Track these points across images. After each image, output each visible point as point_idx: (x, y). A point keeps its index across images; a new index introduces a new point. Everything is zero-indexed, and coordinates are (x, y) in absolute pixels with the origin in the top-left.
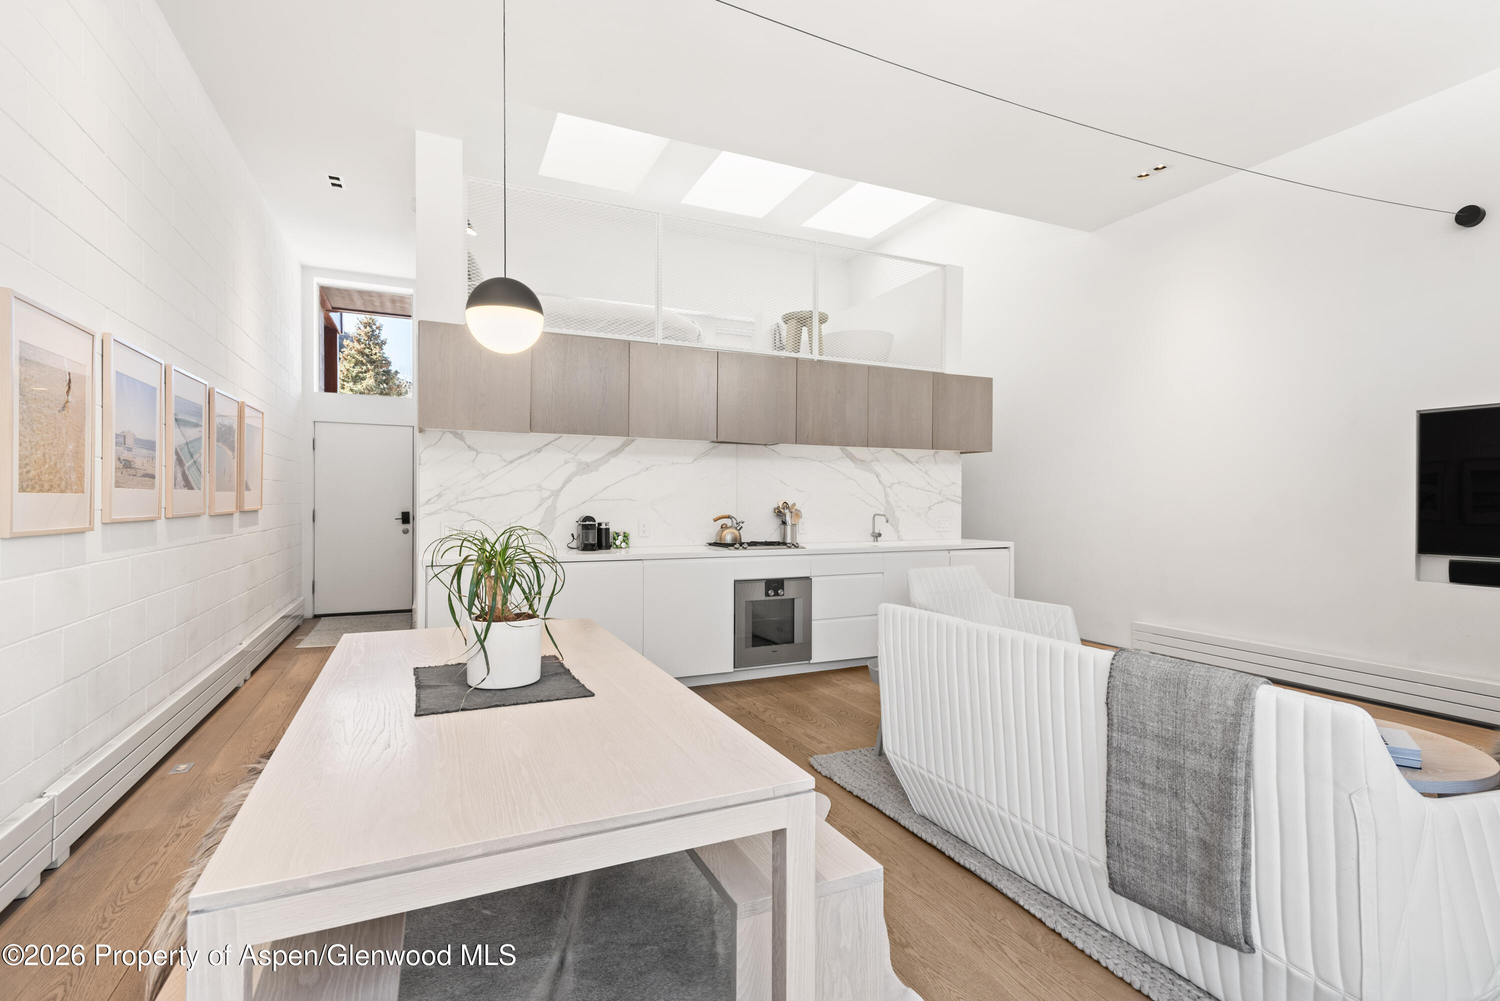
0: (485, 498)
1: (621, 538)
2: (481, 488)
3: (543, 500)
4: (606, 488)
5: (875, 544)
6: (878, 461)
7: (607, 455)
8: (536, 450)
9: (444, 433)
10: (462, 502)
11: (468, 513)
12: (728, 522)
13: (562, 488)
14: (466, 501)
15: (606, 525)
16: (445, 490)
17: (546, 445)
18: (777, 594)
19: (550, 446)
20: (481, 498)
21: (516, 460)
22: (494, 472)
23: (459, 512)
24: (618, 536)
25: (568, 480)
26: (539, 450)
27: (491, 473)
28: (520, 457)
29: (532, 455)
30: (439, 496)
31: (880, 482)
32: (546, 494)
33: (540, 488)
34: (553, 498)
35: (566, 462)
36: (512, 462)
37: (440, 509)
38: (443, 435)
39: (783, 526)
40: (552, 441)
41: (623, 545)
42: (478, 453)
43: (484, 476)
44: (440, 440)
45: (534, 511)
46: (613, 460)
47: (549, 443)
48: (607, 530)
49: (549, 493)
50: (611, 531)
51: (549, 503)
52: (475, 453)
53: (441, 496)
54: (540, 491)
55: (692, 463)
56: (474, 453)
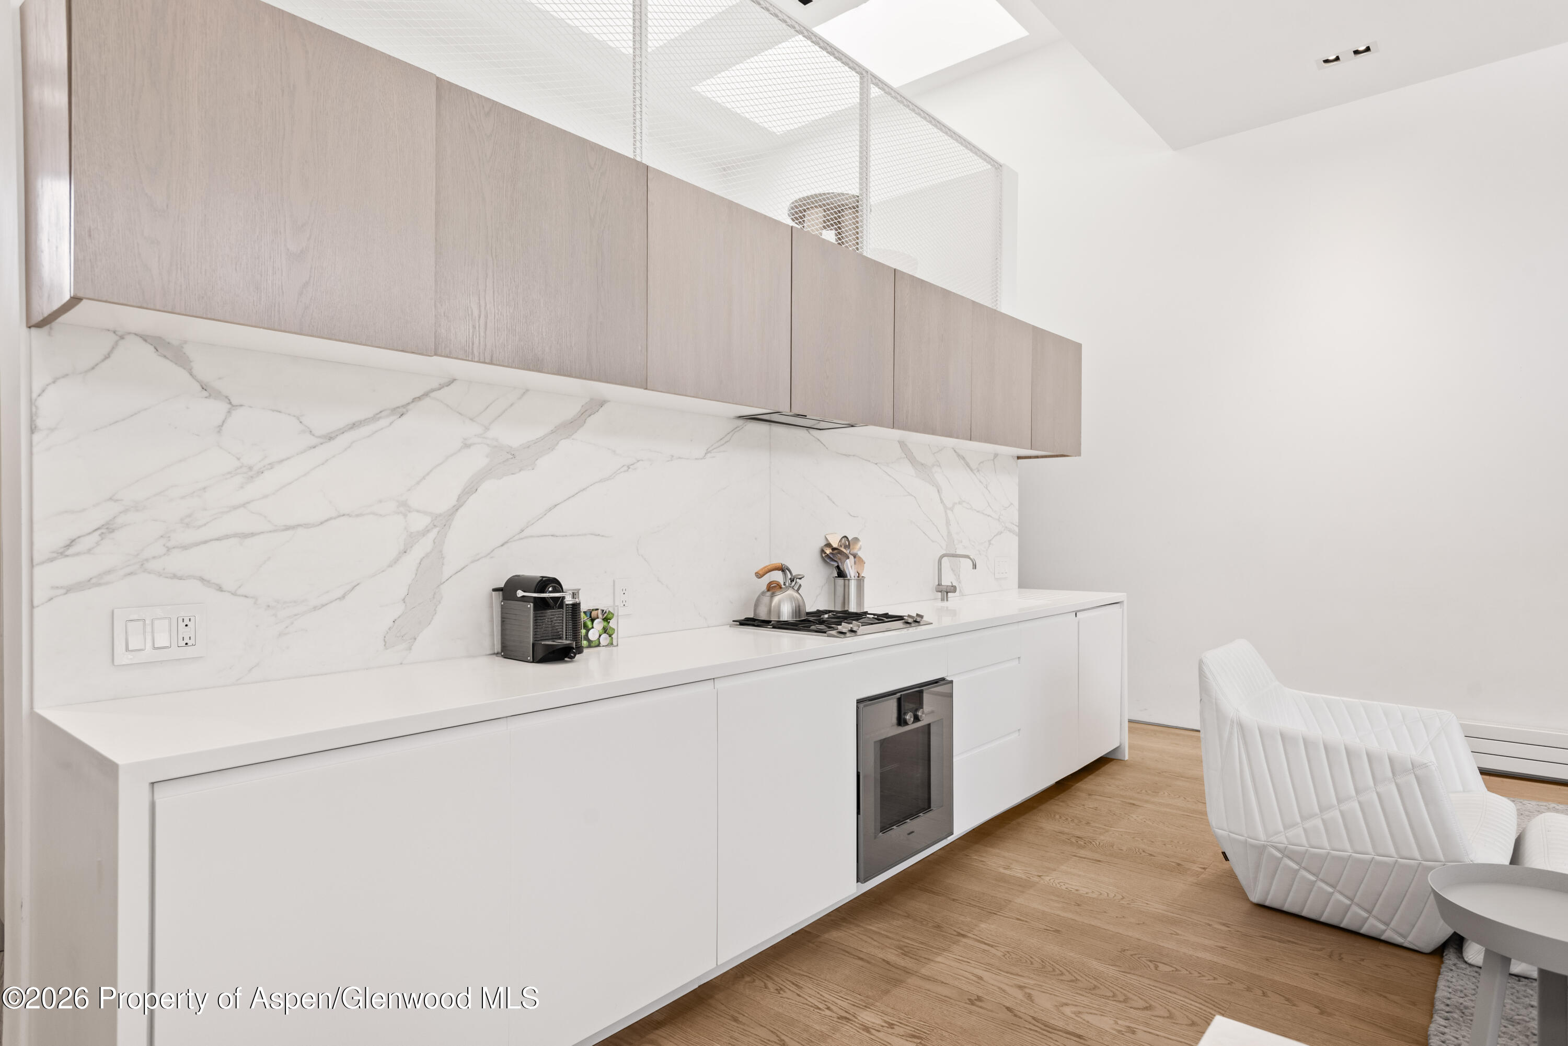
0: (253, 535)
1: (598, 625)
2: (244, 505)
3: (413, 538)
4: (550, 509)
5: (945, 604)
6: (940, 466)
7: (552, 432)
8: (394, 410)
9: (122, 338)
10: (185, 548)
11: (202, 579)
12: (778, 576)
13: (456, 508)
14: (197, 544)
15: (574, 595)
16: (126, 511)
17: (419, 398)
18: (917, 719)
19: (426, 402)
20: (245, 536)
21: (342, 431)
22: (281, 461)
23: (175, 576)
24: (593, 620)
25: (470, 489)
26: (400, 411)
27: (271, 466)
28: (354, 426)
29: (383, 423)
30: (107, 529)
31: (942, 502)
32: (419, 522)
33: (404, 508)
34: (435, 531)
35: (466, 445)
36: (330, 438)
37: (109, 572)
38: (116, 343)
39: (840, 581)
40: (433, 390)
41: (604, 639)
42: (233, 406)
43: (252, 474)
44: (107, 357)
45: (390, 566)
46: (565, 445)
47: (426, 394)
48: (576, 607)
49: (425, 521)
50: (584, 607)
51: (425, 545)
52: (223, 407)
53: (112, 531)
54: (405, 516)
55: (704, 458)
56: (220, 407)
